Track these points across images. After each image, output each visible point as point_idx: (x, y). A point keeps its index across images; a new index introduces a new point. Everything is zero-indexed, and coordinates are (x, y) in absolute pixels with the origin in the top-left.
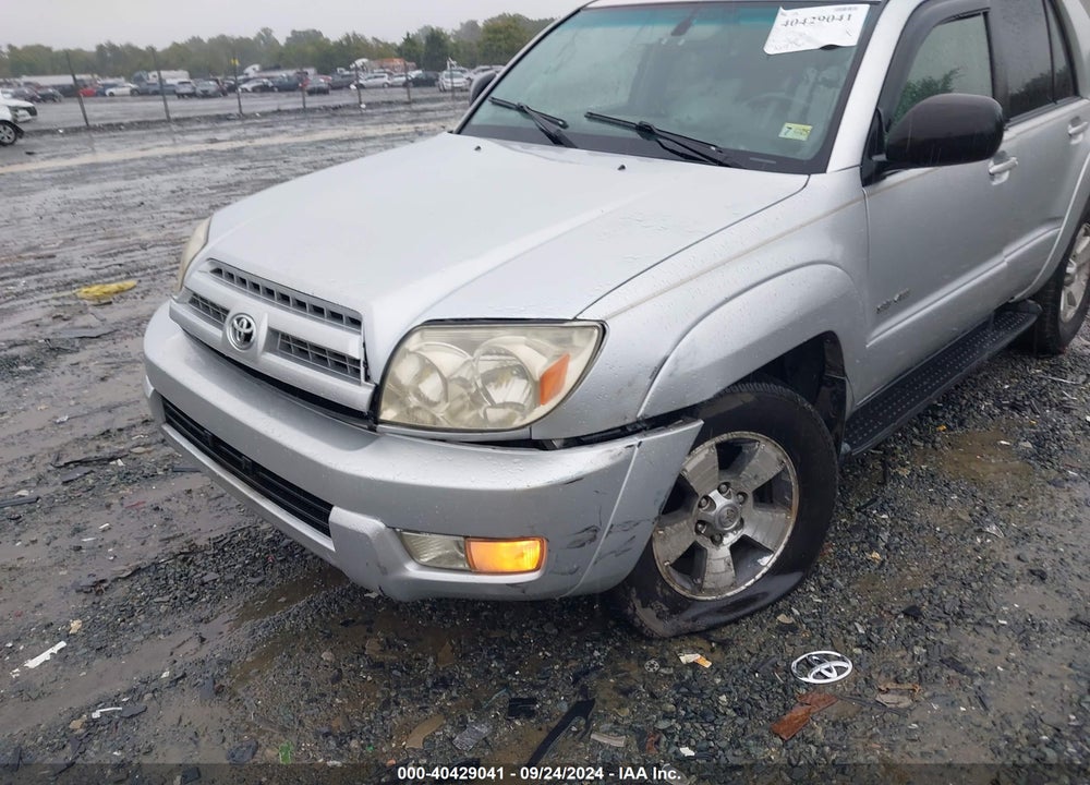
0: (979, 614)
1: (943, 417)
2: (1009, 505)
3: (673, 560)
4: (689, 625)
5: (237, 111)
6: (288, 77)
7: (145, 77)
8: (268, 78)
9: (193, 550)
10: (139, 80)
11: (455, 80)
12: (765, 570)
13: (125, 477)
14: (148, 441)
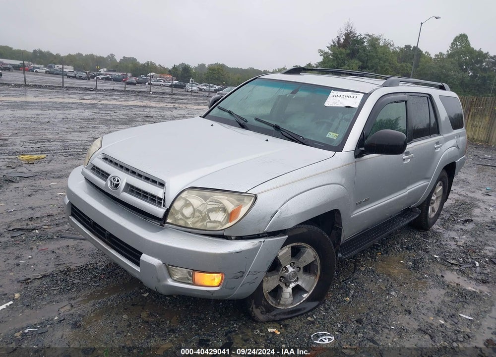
0: (384, 324)
1: (380, 250)
2: (401, 285)
3: (270, 290)
4: (273, 318)
5: (95, 87)
6: (119, 76)
7: (53, 66)
8: (110, 75)
9: (69, 270)
10: (51, 67)
11: (193, 88)
12: (304, 299)
13: (40, 238)
14: (50, 224)
